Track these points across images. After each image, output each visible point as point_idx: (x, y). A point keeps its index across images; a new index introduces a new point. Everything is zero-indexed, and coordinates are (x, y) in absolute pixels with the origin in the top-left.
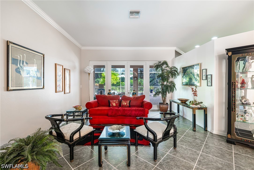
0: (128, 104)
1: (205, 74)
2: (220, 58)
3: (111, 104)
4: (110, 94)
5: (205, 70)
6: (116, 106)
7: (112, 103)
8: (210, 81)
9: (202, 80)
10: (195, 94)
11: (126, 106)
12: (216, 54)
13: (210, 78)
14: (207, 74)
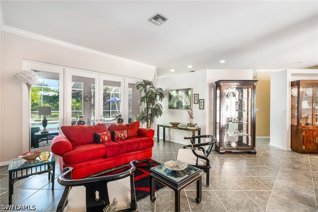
0: (126, 135)
1: (197, 98)
2: (211, 85)
3: (101, 139)
4: (82, 123)
5: (197, 95)
6: (109, 140)
7: (103, 137)
8: (203, 105)
9: (194, 103)
10: (191, 117)
11: (124, 137)
12: (207, 83)
13: (203, 102)
14: (199, 99)
